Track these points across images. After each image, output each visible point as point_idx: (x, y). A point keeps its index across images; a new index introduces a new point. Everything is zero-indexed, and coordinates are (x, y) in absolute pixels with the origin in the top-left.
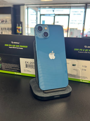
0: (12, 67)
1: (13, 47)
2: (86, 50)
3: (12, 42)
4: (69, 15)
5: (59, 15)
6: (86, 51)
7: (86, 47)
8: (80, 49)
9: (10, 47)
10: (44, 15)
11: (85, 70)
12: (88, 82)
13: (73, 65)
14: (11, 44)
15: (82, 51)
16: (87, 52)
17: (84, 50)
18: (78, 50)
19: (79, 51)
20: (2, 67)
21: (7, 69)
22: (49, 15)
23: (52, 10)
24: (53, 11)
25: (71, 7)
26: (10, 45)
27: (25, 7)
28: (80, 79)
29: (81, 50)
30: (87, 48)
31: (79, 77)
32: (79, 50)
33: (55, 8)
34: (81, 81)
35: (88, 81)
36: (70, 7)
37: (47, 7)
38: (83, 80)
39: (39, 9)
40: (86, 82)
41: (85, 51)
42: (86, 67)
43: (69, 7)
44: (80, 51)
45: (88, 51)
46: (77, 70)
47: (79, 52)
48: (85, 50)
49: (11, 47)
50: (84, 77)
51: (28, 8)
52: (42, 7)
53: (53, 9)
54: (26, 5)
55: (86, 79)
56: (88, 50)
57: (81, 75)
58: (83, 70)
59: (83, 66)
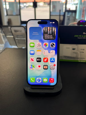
8: (79, 36)
12: (85, 62)
13: (74, 49)
15: (81, 37)
28: (79, 60)
30: (85, 35)
34: (79, 61)
35: (85, 61)
38: (81, 61)
40: (83, 62)
42: (84, 50)
46: (76, 53)
50: (82, 58)
57: (79, 57)
58: (81, 52)
59: (81, 49)
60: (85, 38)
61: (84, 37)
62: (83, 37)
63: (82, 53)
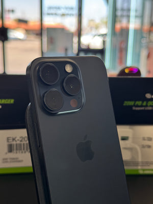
2: (150, 103)
6: (151, 106)
7: (148, 96)
8: (137, 103)
11: (149, 147)
13: (124, 139)
15: (142, 106)
17: (145, 104)
18: (131, 103)
19: (134, 105)
28: (139, 168)
29: (139, 103)
30: (152, 99)
31: (136, 164)
32: (135, 103)
34: (141, 172)
38: (144, 170)
42: (150, 139)
44: (137, 106)
46: (131, 149)
47: (134, 108)
48: (147, 103)
50: (148, 163)
57: (140, 160)
58: (143, 147)
59: (144, 139)
60: (150, 108)
61: (149, 105)
62: (147, 106)
63: (147, 149)
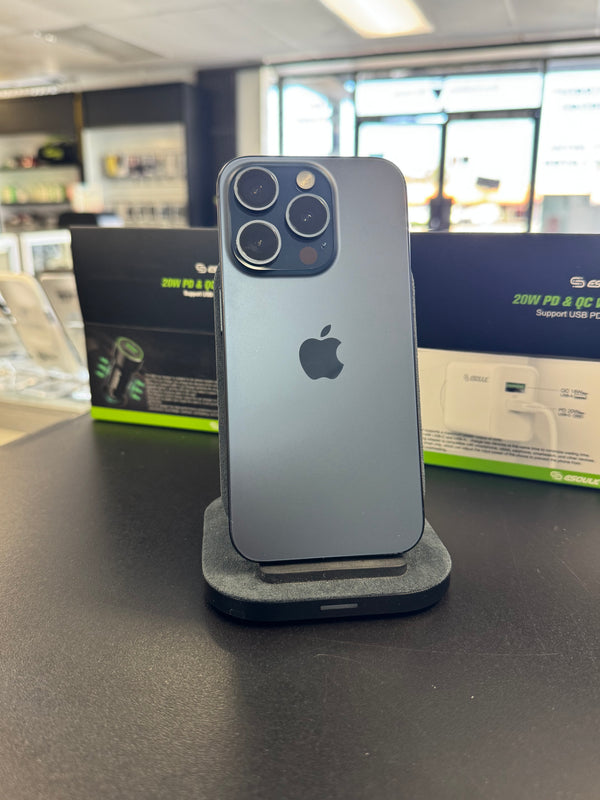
0: (199, 395)
1: (203, 289)
2: (583, 301)
3: (201, 268)
4: (534, 114)
5: (472, 115)
6: (583, 309)
7: (577, 282)
8: (548, 299)
9: (192, 294)
10: (377, 119)
11: (579, 415)
12: (595, 483)
13: (512, 388)
14: (196, 276)
15: (560, 308)
16: (589, 310)
17: (568, 302)
18: (533, 299)
19: (540, 306)
20: (144, 396)
21: (171, 406)
22: (412, 118)
23: (426, 85)
24: (438, 92)
25: (552, 64)
26: (189, 283)
27: (268, 76)
28: (553, 465)
29: (554, 300)
30: (586, 292)
31: (545, 455)
32: (542, 300)
33: (444, 76)
34: (557, 477)
35: (594, 477)
36: (542, 65)
37: (398, 73)
38: (565, 473)
39: (349, 88)
41: (573, 308)
42: (581, 395)
43: (539, 65)
44: (548, 307)
45: (593, 309)
46: (530, 415)
47: (540, 313)
48: (574, 301)
49: (195, 289)
50: (574, 457)
51: (281, 83)
52: (370, 75)
53: (436, 83)
54: (274, 65)
55: (585, 467)
56: (594, 303)
57: (554, 447)
58: (563, 413)
59: (565, 393)
60: (584, 315)
61: (578, 305)
63: (571, 420)
